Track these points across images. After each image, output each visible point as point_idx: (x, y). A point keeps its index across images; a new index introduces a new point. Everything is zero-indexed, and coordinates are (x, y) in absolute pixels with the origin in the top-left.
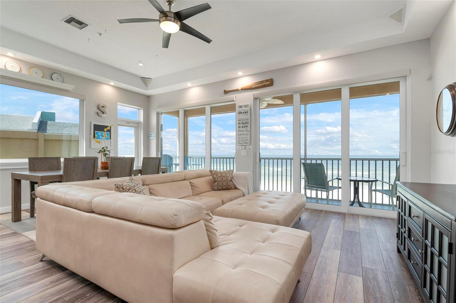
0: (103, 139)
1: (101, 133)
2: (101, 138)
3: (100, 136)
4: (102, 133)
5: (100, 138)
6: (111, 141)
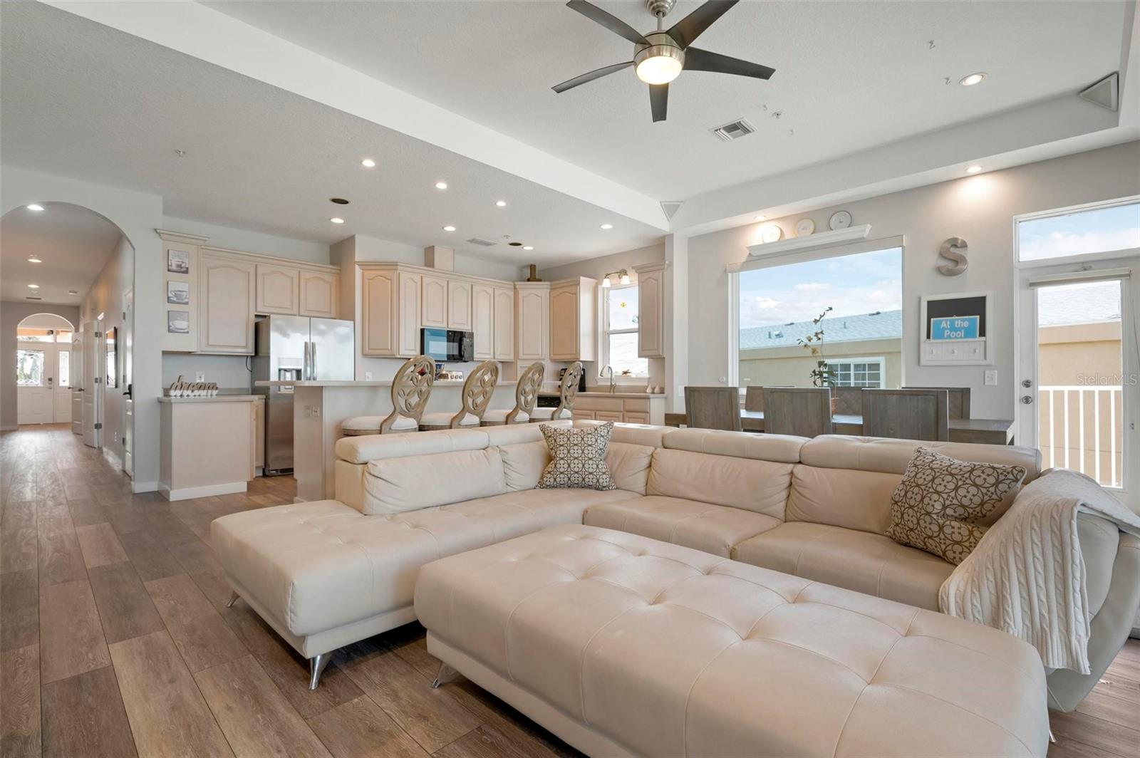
0: (956, 337)
1: (950, 320)
2: (949, 337)
3: (946, 331)
4: (954, 321)
5: (946, 334)
6: (985, 342)
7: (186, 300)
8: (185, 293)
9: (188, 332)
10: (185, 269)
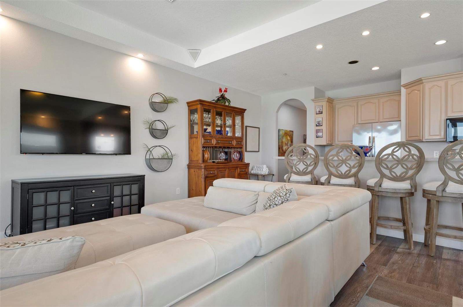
7: (321, 124)
8: (321, 122)
9: (322, 137)
10: (321, 112)
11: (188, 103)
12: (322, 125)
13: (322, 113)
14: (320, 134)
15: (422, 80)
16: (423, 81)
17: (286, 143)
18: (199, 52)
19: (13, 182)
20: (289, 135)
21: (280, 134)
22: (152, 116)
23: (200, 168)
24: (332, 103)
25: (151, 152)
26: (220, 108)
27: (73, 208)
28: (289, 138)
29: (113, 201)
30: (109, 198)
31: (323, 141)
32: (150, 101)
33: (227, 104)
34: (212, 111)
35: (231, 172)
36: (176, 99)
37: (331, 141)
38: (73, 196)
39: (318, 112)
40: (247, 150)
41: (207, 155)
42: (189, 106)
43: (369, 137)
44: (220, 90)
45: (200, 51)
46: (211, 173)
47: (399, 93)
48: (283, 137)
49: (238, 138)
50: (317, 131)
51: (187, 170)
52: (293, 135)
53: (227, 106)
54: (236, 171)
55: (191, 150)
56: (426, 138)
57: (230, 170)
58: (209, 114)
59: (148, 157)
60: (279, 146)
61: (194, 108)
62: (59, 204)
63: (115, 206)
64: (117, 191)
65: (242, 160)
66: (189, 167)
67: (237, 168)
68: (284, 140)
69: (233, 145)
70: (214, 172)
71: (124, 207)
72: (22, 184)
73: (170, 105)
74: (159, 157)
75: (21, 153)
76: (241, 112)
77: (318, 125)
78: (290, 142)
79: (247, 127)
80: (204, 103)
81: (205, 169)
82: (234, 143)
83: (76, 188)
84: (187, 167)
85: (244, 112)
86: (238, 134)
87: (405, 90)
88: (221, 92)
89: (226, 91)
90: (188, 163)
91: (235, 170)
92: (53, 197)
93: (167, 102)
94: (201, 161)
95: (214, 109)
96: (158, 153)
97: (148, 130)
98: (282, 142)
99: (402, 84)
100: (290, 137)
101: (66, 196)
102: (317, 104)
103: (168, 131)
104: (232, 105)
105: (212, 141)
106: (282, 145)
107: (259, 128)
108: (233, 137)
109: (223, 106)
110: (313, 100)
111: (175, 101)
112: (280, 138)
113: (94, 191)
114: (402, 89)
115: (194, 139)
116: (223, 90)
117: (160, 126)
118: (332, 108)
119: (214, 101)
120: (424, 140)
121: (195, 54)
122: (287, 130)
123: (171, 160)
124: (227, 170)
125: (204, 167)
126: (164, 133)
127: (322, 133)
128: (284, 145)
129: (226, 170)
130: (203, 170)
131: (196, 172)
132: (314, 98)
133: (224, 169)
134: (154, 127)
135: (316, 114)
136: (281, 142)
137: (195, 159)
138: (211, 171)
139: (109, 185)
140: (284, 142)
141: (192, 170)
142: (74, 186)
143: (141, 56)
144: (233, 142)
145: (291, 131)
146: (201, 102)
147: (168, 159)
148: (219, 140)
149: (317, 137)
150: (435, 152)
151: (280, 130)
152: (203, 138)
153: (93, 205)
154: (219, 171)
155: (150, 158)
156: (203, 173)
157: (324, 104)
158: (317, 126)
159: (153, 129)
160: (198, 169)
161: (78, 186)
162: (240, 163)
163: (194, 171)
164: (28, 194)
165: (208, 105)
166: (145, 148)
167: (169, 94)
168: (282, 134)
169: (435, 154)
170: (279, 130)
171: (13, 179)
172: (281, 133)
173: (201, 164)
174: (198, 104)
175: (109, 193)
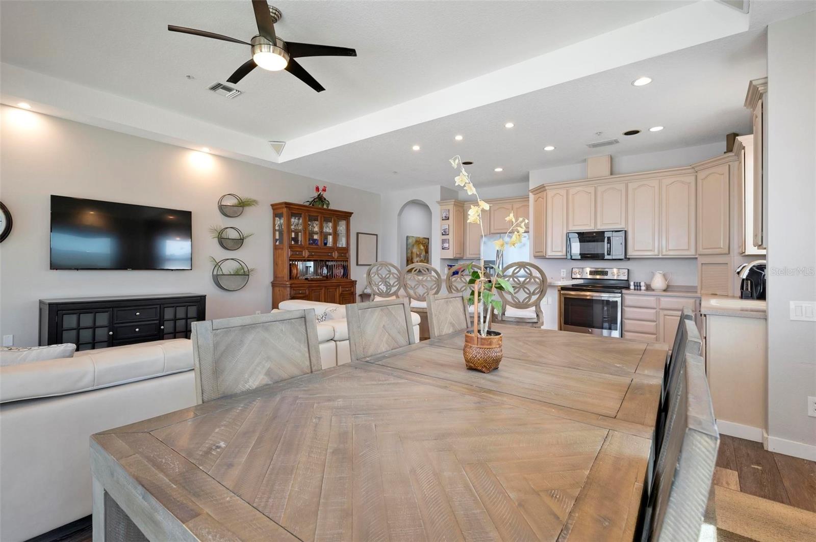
8: (447, 230)
9: (449, 249)
11: (272, 205)
12: (448, 234)
13: (448, 219)
14: (446, 245)
15: (544, 187)
16: (546, 188)
17: (418, 253)
18: (282, 145)
19: (41, 302)
20: (422, 244)
21: (408, 243)
22: (222, 222)
23: (285, 287)
24: (463, 207)
25: (219, 266)
26: (315, 211)
27: (111, 333)
28: (422, 247)
29: (163, 326)
30: (158, 321)
31: (450, 254)
32: (220, 204)
33: (325, 207)
34: (302, 215)
35: (329, 291)
36: (254, 201)
37: (461, 254)
38: (111, 320)
39: (444, 218)
40: (359, 263)
41: (295, 271)
42: (274, 209)
43: (497, 251)
44: (317, 189)
45: (284, 143)
46: (300, 294)
47: (526, 198)
48: (413, 246)
49: (342, 249)
50: (444, 241)
51: (270, 289)
52: (428, 243)
53: (325, 209)
54: (338, 290)
55: (276, 264)
56: (549, 254)
57: (328, 289)
58: (299, 219)
59: (215, 273)
60: (407, 257)
61: (279, 211)
62: (94, 328)
63: (165, 331)
64: (169, 313)
65: (347, 276)
66: (274, 285)
67: (338, 286)
68: (415, 250)
69: (334, 258)
70: (304, 291)
71: (178, 332)
72: (50, 304)
73: (247, 209)
74: (230, 272)
75: (51, 269)
76: (346, 216)
77: (444, 233)
78: (424, 253)
79: (360, 235)
80: (292, 206)
81: (291, 287)
82: (335, 255)
83: (115, 309)
84: (270, 285)
85: (351, 216)
86: (342, 243)
87: (533, 196)
88: (318, 191)
89: (324, 190)
90: (272, 280)
91: (336, 289)
92: (86, 320)
93: (243, 204)
94: (287, 277)
95: (307, 214)
96: (229, 267)
97: (216, 240)
98: (412, 253)
99: (530, 189)
100: (424, 246)
101: (103, 319)
102: (444, 207)
103: (244, 240)
104: (331, 207)
105: (304, 252)
106: (412, 257)
107: (377, 235)
108: (335, 248)
109: (320, 209)
110: (438, 203)
111: (254, 203)
112: (408, 247)
113: (138, 314)
114: (530, 194)
115: (280, 250)
116: (321, 189)
117: (233, 235)
118: (462, 213)
119: (307, 204)
120: (547, 257)
121: (278, 147)
122: (419, 238)
123: (247, 277)
124: (324, 289)
125: (289, 285)
126: (239, 242)
127: (449, 243)
128: (415, 256)
129: (321, 289)
130: (288, 289)
131: (281, 291)
132: (439, 200)
133: (319, 288)
134: (224, 235)
135: (443, 220)
136: (410, 253)
137: (280, 276)
138: (300, 290)
139: (158, 306)
140: (415, 253)
141: (277, 289)
142: (113, 308)
143: (206, 149)
144: (333, 253)
145: (425, 238)
146: (288, 205)
147: (243, 274)
148: (313, 252)
149: (443, 249)
150: (562, 270)
151: (409, 237)
152: (290, 250)
153: (137, 330)
154: (312, 290)
155: (218, 274)
156: (289, 293)
157: (451, 207)
158: (443, 235)
159: (223, 238)
160: (283, 287)
161: (118, 307)
162: (345, 280)
163: (279, 291)
164: (57, 315)
165: (298, 209)
166: (212, 261)
167: (244, 195)
168: (412, 242)
169: (562, 273)
170: (407, 237)
171: (41, 298)
172: (410, 241)
173: (287, 282)
174: (283, 208)
175: (158, 315)
